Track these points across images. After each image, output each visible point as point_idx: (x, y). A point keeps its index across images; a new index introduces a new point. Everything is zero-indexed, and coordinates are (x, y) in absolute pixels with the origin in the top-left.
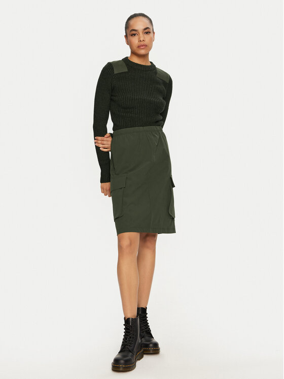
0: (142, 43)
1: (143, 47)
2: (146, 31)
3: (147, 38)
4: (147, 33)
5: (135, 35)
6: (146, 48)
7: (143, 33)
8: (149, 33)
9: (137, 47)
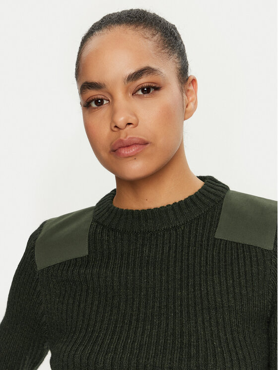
0: (125, 135)
1: (133, 150)
2: (144, 80)
3: (147, 113)
4: (147, 90)
5: (99, 102)
6: (148, 149)
7: (126, 92)
8: (157, 89)
9: (110, 152)
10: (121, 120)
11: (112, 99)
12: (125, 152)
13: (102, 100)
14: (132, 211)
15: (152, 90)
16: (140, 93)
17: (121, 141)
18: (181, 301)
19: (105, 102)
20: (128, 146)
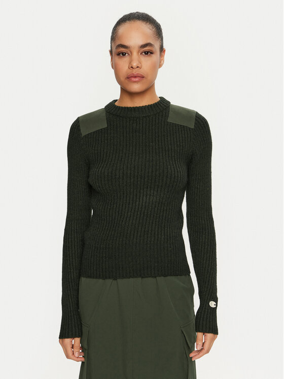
0: (135, 72)
1: (137, 79)
2: (147, 49)
3: (146, 63)
4: (147, 53)
5: (124, 54)
6: (144, 80)
7: (138, 52)
8: (152, 53)
9: (126, 79)
10: (135, 64)
11: (131, 54)
12: (134, 79)
13: (125, 54)
14: (128, 107)
15: (149, 53)
16: (144, 54)
17: (133, 74)
18: (152, 147)
19: (127, 55)
20: (135, 77)
